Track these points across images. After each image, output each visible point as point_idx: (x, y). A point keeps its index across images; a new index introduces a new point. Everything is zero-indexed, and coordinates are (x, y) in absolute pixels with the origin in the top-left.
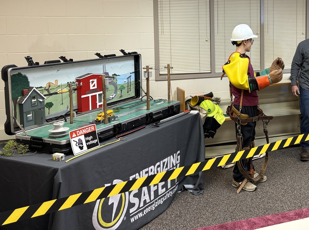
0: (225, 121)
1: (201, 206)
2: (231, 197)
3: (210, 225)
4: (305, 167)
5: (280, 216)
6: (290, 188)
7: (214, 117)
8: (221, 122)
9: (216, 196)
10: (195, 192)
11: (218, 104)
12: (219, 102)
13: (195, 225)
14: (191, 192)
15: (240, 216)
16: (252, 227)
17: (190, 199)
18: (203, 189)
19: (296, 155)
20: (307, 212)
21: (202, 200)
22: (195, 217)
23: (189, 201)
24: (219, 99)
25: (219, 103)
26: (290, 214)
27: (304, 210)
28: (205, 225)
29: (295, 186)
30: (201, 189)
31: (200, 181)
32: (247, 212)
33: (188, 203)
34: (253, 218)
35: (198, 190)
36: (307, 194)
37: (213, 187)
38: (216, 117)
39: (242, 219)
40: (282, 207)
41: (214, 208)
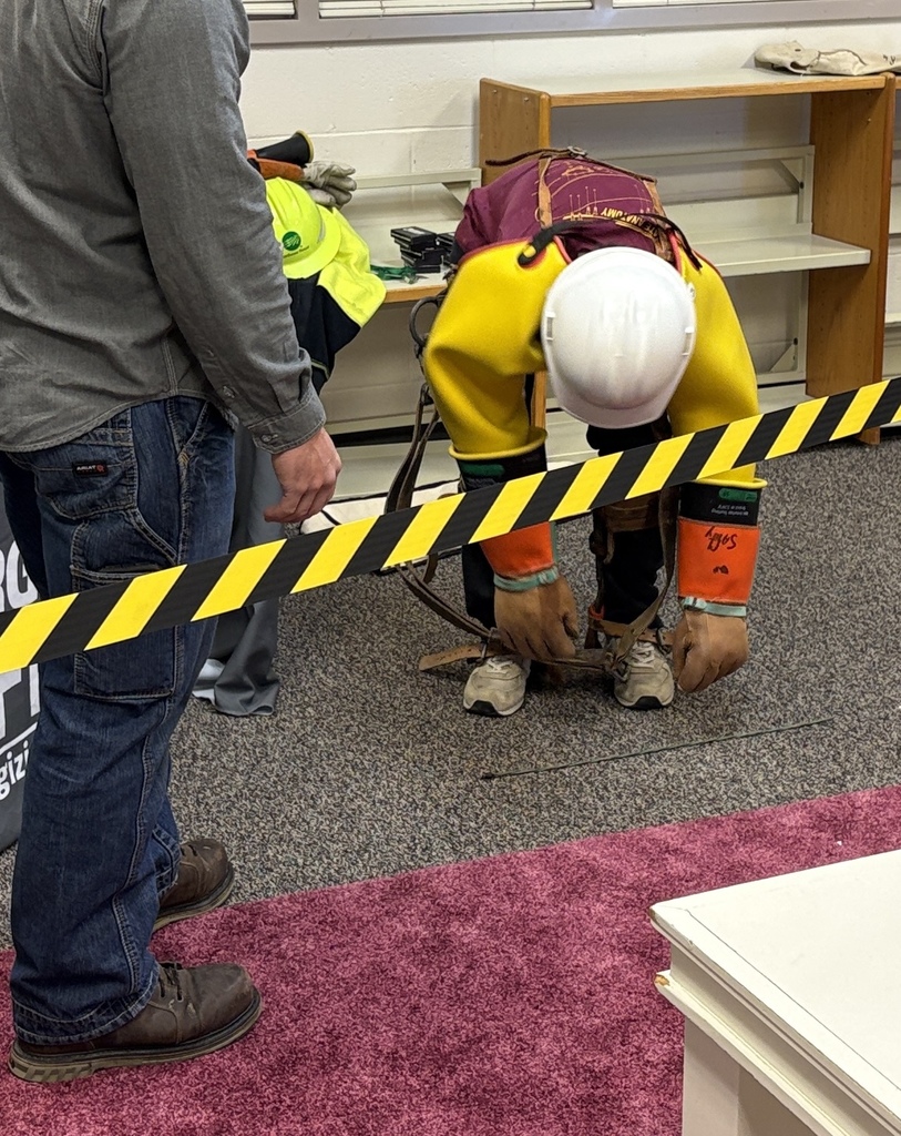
0: (384, 306)
1: (273, 778)
2: (438, 726)
3: (336, 882)
4: (842, 562)
5: (730, 829)
6: (765, 678)
7: (320, 283)
8: (361, 311)
9: (353, 718)
10: (232, 700)
11: (339, 204)
12: (346, 191)
13: (250, 879)
14: (202, 699)
15: (499, 828)
16: (575, 891)
17: (203, 739)
18: (275, 681)
19: (784, 502)
20: (878, 808)
21: (271, 740)
22: (242, 838)
23: (199, 752)
24: (343, 176)
25: (344, 197)
26: (784, 820)
27: (864, 797)
28: (305, 878)
29: (794, 667)
30: (263, 684)
31: (258, 637)
32: (538, 806)
33: (195, 758)
34: (575, 841)
35: (248, 688)
36: (866, 713)
37: (330, 669)
38: (333, 283)
39: (512, 845)
40: (733, 781)
41: (347, 786)
